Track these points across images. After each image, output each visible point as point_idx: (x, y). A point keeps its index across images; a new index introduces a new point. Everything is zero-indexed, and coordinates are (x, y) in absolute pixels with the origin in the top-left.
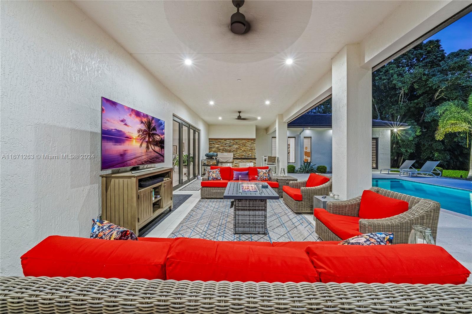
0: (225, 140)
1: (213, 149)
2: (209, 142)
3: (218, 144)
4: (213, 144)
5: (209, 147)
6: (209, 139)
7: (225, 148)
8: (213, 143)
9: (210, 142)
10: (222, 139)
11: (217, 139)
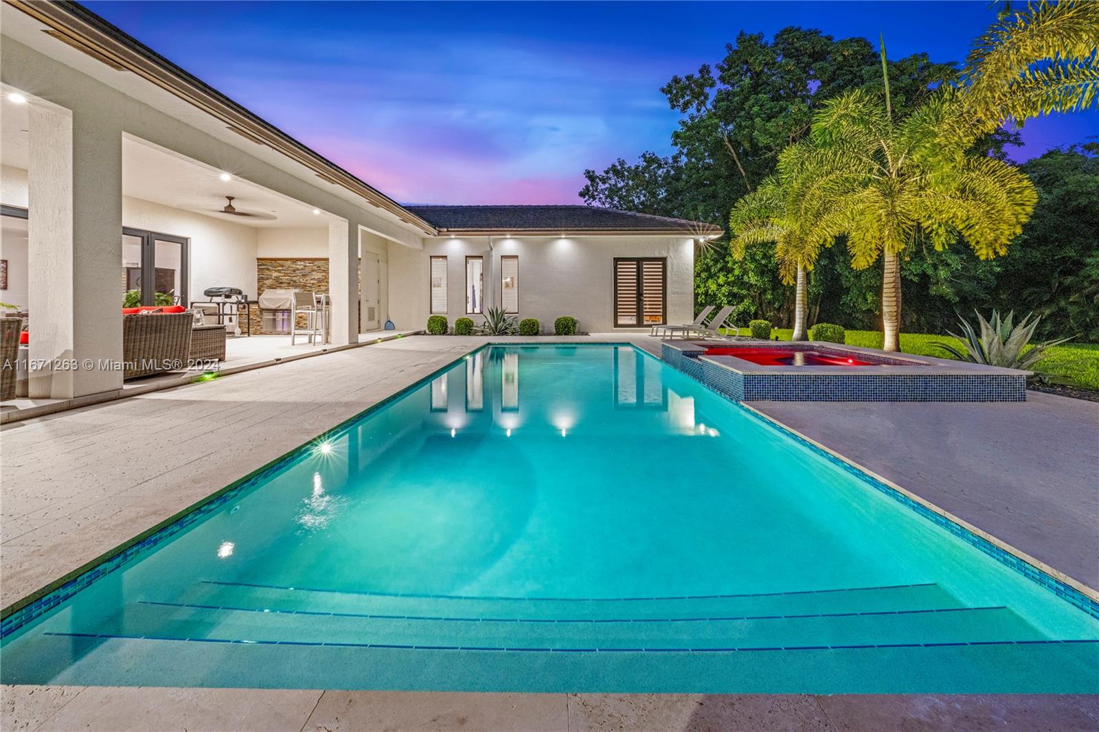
0: (295, 260)
1: (267, 282)
2: (258, 265)
3: (279, 271)
4: (267, 271)
5: (257, 278)
6: (258, 259)
7: (294, 279)
8: (268, 269)
9: (261, 265)
10: (287, 260)
11: (276, 260)
